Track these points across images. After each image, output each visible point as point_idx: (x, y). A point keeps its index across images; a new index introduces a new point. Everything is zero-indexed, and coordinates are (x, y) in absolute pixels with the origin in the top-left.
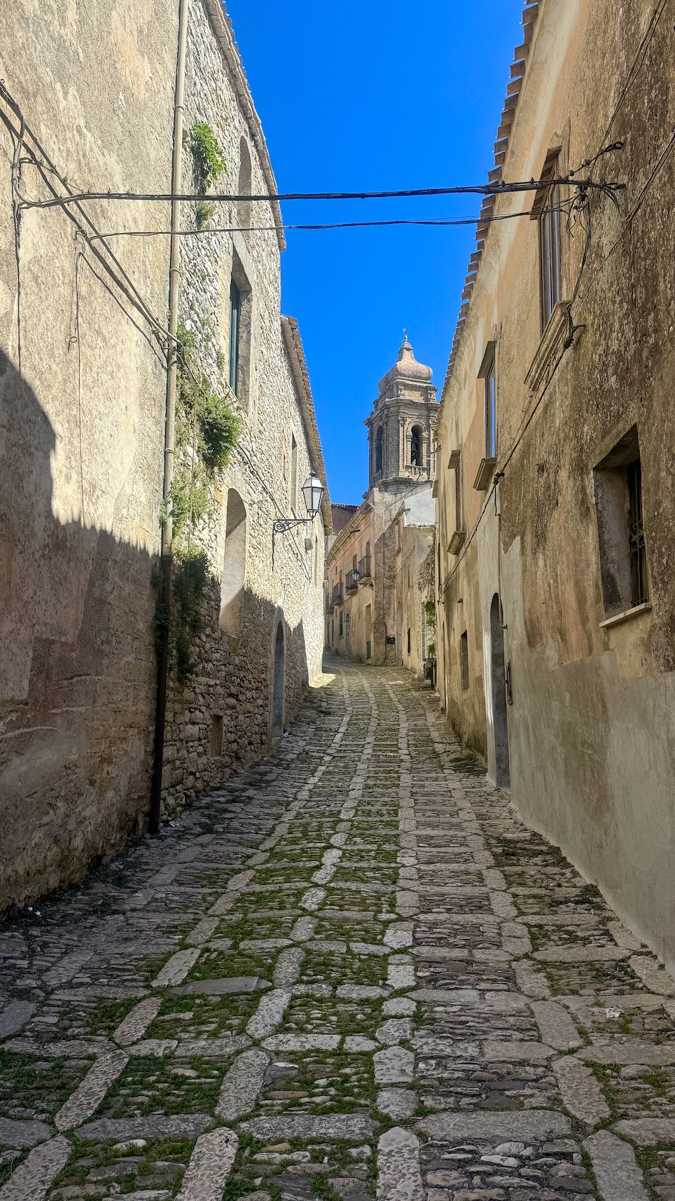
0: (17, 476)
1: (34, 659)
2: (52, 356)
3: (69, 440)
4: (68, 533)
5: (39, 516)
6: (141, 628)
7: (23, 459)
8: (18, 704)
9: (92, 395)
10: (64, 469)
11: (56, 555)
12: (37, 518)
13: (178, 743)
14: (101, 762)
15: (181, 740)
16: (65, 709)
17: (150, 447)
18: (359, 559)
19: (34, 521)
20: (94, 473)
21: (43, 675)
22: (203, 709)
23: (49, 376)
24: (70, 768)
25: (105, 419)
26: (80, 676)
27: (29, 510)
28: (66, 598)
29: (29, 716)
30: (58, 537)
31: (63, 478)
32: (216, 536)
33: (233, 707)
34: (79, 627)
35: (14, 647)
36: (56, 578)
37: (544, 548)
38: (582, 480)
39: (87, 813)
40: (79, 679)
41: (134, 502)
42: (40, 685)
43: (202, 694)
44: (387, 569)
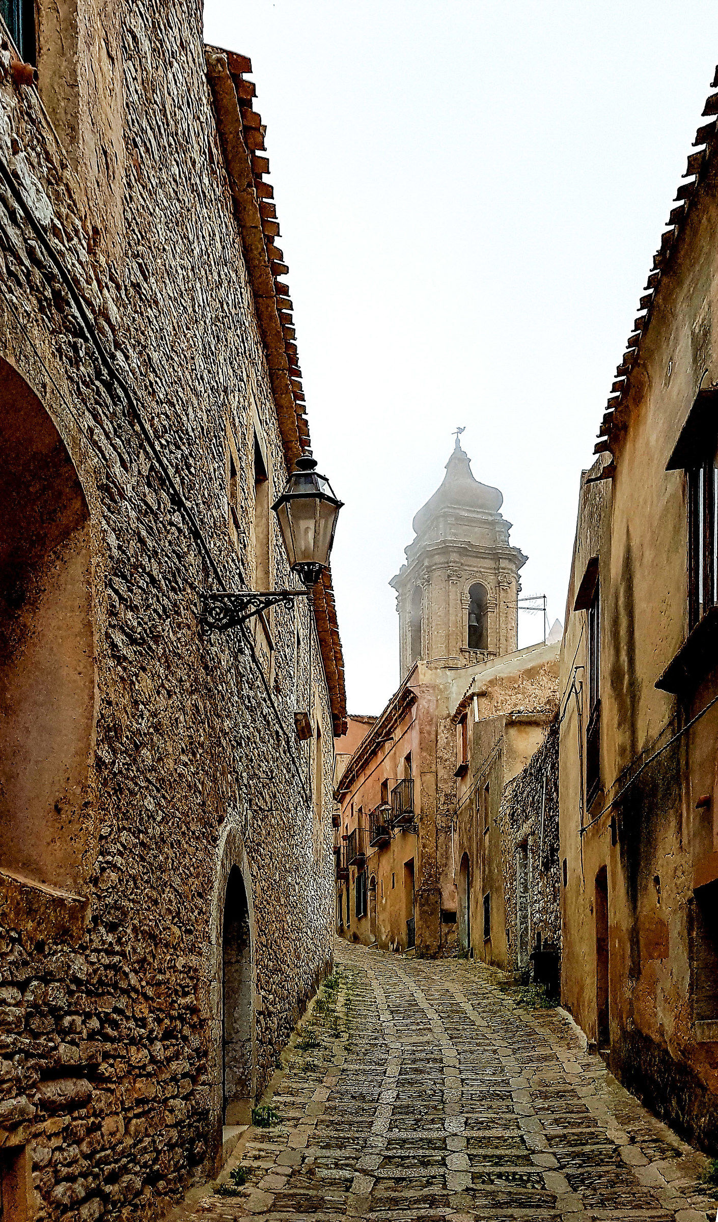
18: (391, 786)
44: (442, 799)
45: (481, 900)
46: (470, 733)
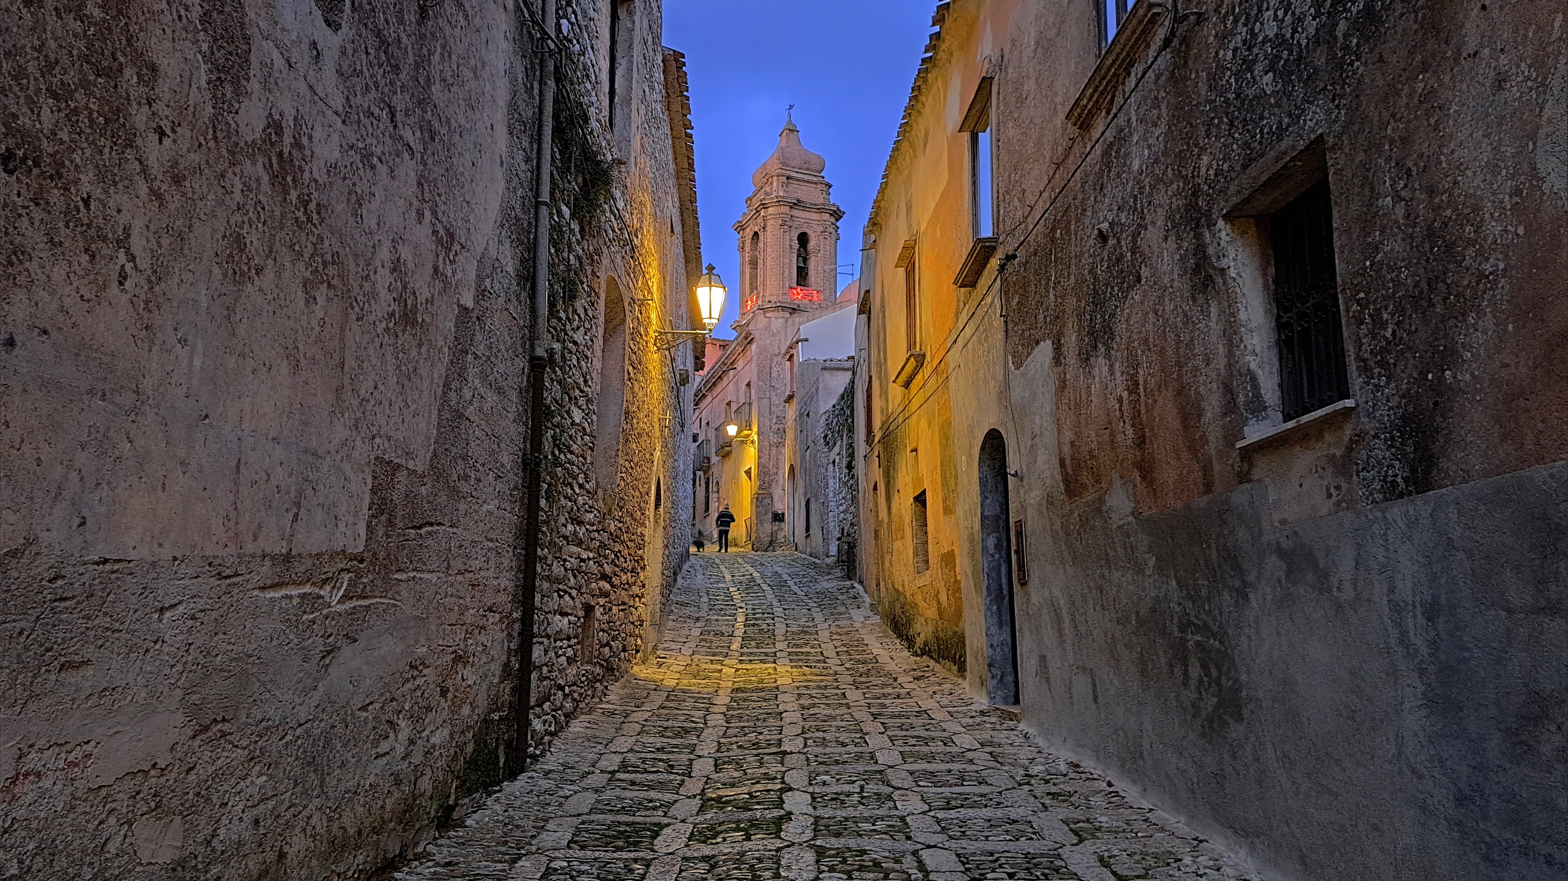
0: (354, 198)
1: (374, 491)
2: (401, 21)
3: (422, 158)
4: (419, 301)
5: (383, 266)
6: (505, 462)
7: (361, 172)
8: (351, 560)
9: (451, 95)
10: (415, 202)
11: (404, 331)
12: (380, 269)
13: (546, 641)
14: (454, 661)
15: (548, 637)
16: (412, 574)
17: (520, 192)
18: (733, 405)
19: (375, 273)
20: (452, 216)
21: (384, 518)
22: (574, 593)
23: (398, 53)
24: (417, 668)
25: (466, 137)
26: (432, 524)
27: (370, 255)
28: (414, 401)
29: (365, 580)
30: (406, 305)
31: (414, 214)
32: (592, 341)
33: (606, 595)
34: (432, 447)
35: (347, 467)
36: (403, 368)
37: (1109, 349)
38: (1198, 236)
39: (436, 740)
40: (430, 529)
41: (499, 270)
42: (380, 533)
43: (573, 571)
44: (774, 421)
45: (803, 503)
46: (795, 369)
